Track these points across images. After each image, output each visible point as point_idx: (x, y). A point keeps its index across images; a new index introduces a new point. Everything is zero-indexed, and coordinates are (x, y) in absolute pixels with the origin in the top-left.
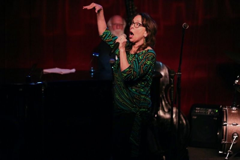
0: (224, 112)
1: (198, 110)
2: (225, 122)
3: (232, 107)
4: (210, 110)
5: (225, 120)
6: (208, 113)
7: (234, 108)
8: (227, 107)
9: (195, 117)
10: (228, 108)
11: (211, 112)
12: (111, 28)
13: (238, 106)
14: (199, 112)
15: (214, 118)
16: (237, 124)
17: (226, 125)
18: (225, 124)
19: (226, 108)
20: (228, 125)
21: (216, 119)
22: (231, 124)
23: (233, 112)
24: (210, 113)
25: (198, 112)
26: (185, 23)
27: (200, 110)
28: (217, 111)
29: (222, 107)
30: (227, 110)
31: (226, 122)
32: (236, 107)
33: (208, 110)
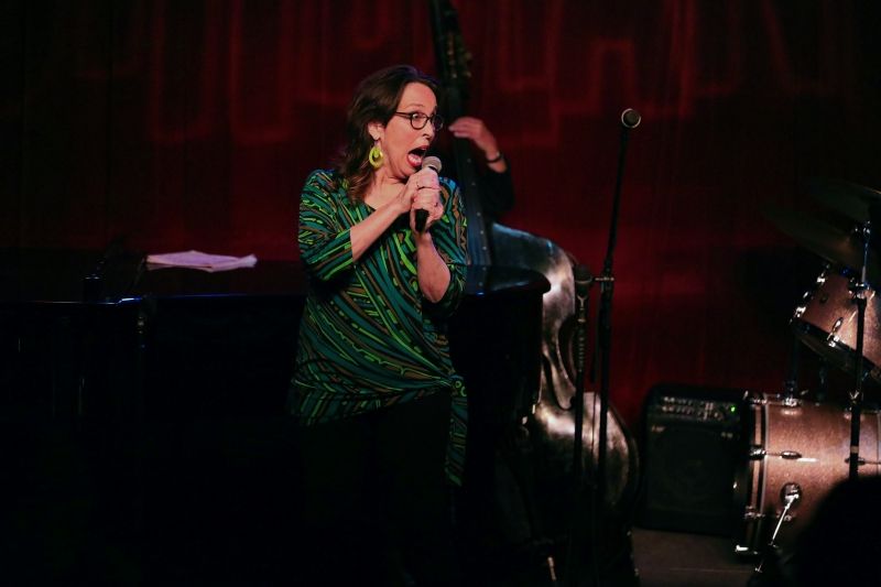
0: (754, 411)
1: (669, 405)
2: (758, 447)
3: (783, 397)
4: (710, 406)
5: (758, 441)
6: (702, 415)
7: (790, 402)
8: (765, 396)
9: (660, 429)
10: (769, 399)
11: (714, 411)
13: (803, 393)
14: (674, 412)
15: (724, 434)
16: (799, 456)
17: (760, 457)
18: (758, 452)
19: (762, 398)
20: (766, 457)
21: (730, 435)
22: (776, 455)
23: (787, 413)
24: (711, 416)
25: (669, 412)
26: (629, 110)
27: (676, 403)
28: (733, 409)
29: (750, 396)
30: (767, 407)
31: (762, 446)
32: (796, 396)
33: (704, 406)
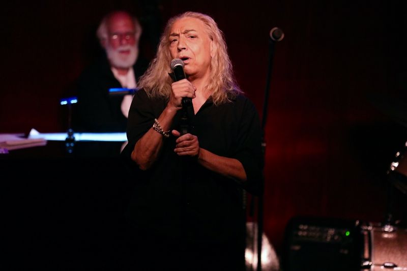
0: (363, 235)
1: (303, 231)
2: (367, 260)
3: (383, 226)
4: (332, 232)
5: (366, 255)
6: (326, 238)
7: (388, 228)
8: (371, 224)
9: (297, 248)
10: (373, 227)
11: (334, 235)
12: (107, 42)
13: (397, 222)
14: (307, 236)
15: (341, 251)
16: (395, 266)
17: (368, 267)
18: (367, 263)
19: (368, 226)
20: (373, 267)
21: (346, 252)
22: (380, 265)
23: (386, 236)
24: (332, 238)
25: (303, 236)
26: (275, 28)
27: (307, 230)
28: (348, 234)
29: (361, 224)
30: (372, 232)
31: (369, 259)
32: (392, 224)
33: (327, 231)
